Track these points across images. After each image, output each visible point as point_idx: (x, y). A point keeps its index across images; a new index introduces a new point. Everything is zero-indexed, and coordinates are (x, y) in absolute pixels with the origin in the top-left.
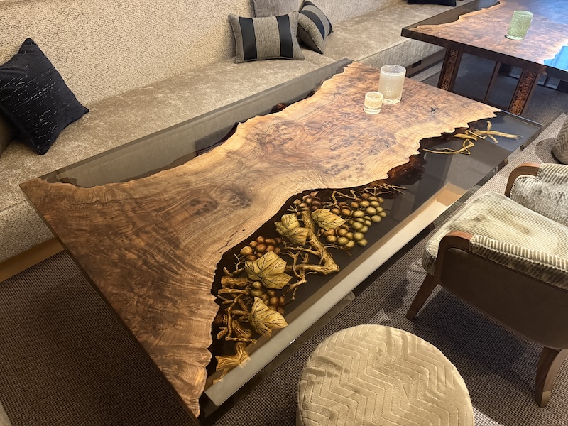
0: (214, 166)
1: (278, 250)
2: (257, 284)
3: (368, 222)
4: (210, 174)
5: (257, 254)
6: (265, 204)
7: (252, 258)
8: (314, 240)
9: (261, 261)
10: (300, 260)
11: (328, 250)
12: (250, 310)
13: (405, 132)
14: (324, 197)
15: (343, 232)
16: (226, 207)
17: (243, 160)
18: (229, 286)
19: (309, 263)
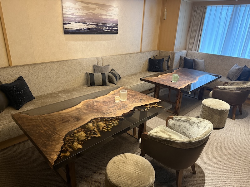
0: (71, 111)
1: (85, 131)
2: (76, 139)
3: (113, 126)
4: (69, 113)
5: (78, 132)
6: (84, 121)
7: (77, 133)
8: (96, 129)
9: (79, 134)
10: (90, 134)
11: (99, 132)
12: (73, 144)
13: (130, 105)
14: (102, 119)
15: (105, 128)
16: (72, 121)
17: (81, 110)
18: (68, 139)
19: (93, 134)
